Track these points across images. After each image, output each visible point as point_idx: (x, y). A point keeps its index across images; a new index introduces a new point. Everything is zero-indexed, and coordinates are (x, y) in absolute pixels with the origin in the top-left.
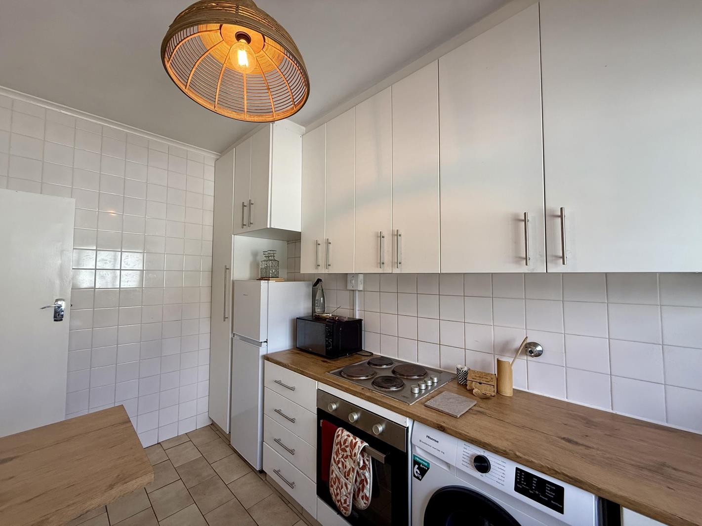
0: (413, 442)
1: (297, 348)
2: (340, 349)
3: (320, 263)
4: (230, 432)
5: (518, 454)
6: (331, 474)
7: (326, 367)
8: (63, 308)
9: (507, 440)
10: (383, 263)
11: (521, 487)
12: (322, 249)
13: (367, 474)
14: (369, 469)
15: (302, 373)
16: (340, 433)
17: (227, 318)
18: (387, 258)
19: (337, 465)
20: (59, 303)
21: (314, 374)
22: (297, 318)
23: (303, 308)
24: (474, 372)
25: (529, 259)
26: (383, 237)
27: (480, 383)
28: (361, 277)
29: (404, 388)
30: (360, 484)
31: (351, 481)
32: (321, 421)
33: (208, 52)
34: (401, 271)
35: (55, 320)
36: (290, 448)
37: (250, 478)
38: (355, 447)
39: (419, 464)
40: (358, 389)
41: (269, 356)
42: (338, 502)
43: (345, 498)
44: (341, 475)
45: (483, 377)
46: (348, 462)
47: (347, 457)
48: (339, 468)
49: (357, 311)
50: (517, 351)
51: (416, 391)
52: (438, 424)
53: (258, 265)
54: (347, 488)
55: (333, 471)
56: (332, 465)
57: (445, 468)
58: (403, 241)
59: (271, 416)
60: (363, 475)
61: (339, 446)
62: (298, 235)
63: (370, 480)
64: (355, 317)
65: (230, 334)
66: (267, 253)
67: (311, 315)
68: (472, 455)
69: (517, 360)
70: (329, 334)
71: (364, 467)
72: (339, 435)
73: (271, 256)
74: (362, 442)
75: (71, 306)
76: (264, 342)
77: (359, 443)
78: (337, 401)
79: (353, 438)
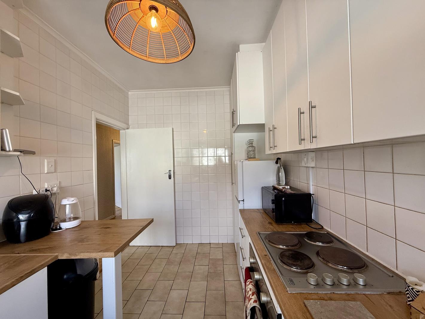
3: (272, 145)
7: (265, 228)
10: (302, 140)
16: (248, 283)
18: (307, 134)
22: (262, 187)
26: (303, 113)
28: (312, 154)
34: (317, 145)
35: (169, 179)
49: (311, 186)
62: (263, 125)
72: (247, 285)
73: (250, 143)
74: (255, 301)
75: (174, 173)
76: (242, 201)
77: (252, 301)
78: (254, 257)
79: (252, 293)
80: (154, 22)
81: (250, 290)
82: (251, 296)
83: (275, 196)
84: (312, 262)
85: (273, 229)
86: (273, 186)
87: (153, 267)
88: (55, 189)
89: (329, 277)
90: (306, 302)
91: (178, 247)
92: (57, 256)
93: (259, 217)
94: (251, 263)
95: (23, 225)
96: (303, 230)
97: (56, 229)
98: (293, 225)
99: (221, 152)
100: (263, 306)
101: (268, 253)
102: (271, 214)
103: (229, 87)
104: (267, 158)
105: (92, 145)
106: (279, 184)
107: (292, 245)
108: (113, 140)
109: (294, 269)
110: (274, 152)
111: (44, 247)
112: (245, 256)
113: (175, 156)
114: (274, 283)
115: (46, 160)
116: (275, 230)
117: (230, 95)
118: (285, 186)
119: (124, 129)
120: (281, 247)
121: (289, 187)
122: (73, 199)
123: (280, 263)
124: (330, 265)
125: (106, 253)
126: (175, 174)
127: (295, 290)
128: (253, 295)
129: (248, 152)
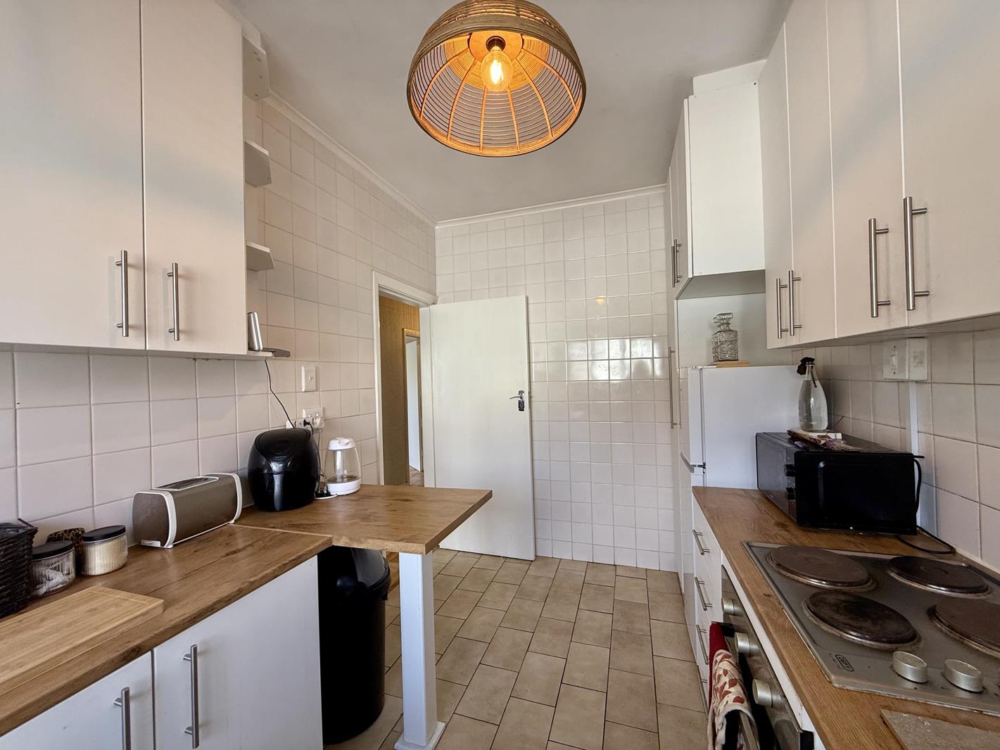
1: (760, 490)
3: (787, 325)
17: (676, 424)
18: (895, 287)
22: (757, 434)
26: (884, 231)
28: (919, 346)
34: (929, 317)
35: (520, 410)
49: (914, 433)
72: (716, 661)
73: (723, 323)
74: (737, 700)
75: (530, 397)
76: (700, 466)
77: (730, 698)
78: (736, 600)
79: (729, 681)
80: (496, 72)
81: (726, 672)
82: (727, 686)
83: (796, 454)
84: (912, 630)
85: (791, 540)
86: (790, 432)
87: (488, 597)
88: (318, 421)
89: (967, 671)
90: (887, 714)
91: (538, 563)
92: (330, 539)
93: (748, 509)
94: (726, 614)
95: (277, 481)
96: (887, 550)
97: (323, 495)
98: (853, 534)
99: (643, 349)
100: (761, 712)
101: (774, 589)
102: (785, 504)
103: (665, 186)
104: (775, 358)
105: (373, 339)
106: (808, 426)
107: (850, 583)
108: (403, 329)
109: (853, 636)
110: (794, 341)
111: (309, 522)
112: (708, 601)
113: (533, 360)
114: (793, 659)
115: (303, 368)
116: (795, 542)
117: (666, 206)
118: (828, 432)
119: (428, 305)
120: (814, 582)
121: (839, 436)
122: (347, 441)
123: (811, 618)
124: (974, 645)
125: (412, 544)
126: (533, 399)
127: (855, 683)
128: (732, 684)
129: (717, 347)
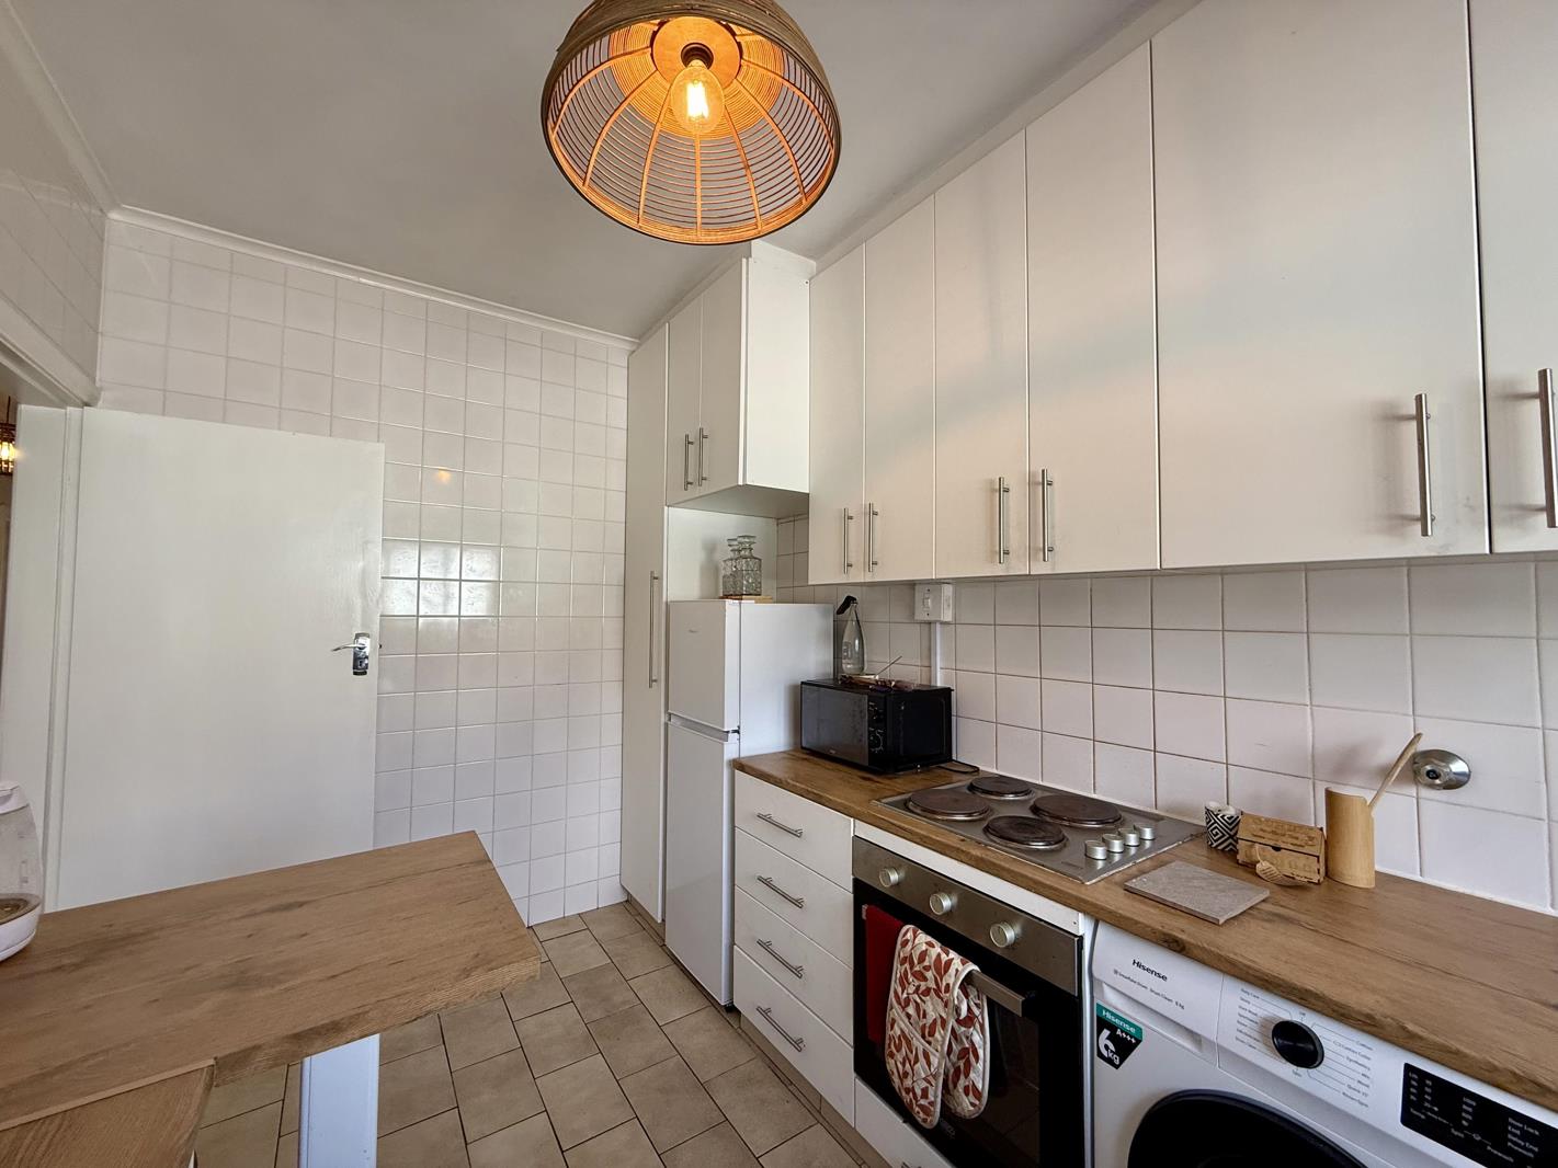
0: (1095, 974)
1: (803, 748)
2: (901, 753)
3: (852, 560)
4: (663, 920)
5: (1410, 1027)
6: (888, 1026)
7: (873, 790)
8: (367, 651)
9: (1374, 991)
10: (1007, 553)
11: (1423, 1117)
12: (856, 529)
13: (977, 1038)
14: (982, 1026)
15: (818, 799)
16: (910, 935)
17: (655, 681)
18: (1016, 538)
19: (903, 1008)
20: (361, 640)
21: (847, 803)
22: (802, 683)
23: (815, 662)
24: (1257, 820)
25: (1432, 520)
26: (1007, 491)
27: (1277, 849)
28: (948, 590)
29: (1065, 846)
30: (959, 1059)
31: (939, 1048)
32: (865, 907)
33: (627, 102)
34: (1053, 569)
35: (355, 673)
36: (795, 963)
37: (706, 1019)
38: (946, 972)
39: (1113, 1028)
40: (953, 840)
41: (744, 762)
42: (908, 1093)
43: (924, 1084)
44: (914, 1031)
45: (1282, 834)
46: (929, 1003)
47: (927, 992)
48: (909, 1016)
49: (939, 669)
50: (1385, 773)
51: (1100, 853)
52: (1165, 934)
53: (717, 570)
54: (929, 1063)
55: (894, 1021)
56: (892, 1008)
57: (1188, 1044)
58: (1056, 495)
59: (749, 892)
60: (967, 1038)
61: (907, 965)
62: (803, 499)
63: (984, 1052)
64: (933, 684)
65: (663, 715)
66: (735, 543)
67: (832, 677)
68: (1265, 1019)
69: (1385, 796)
70: (877, 719)
71: (969, 1021)
73: (745, 548)
76: (735, 731)
77: (957, 963)
78: (900, 865)
79: (941, 949)
80: (696, 100)
81: (930, 945)
86: (843, 678)
103: (634, 342)
128: (946, 951)
